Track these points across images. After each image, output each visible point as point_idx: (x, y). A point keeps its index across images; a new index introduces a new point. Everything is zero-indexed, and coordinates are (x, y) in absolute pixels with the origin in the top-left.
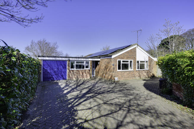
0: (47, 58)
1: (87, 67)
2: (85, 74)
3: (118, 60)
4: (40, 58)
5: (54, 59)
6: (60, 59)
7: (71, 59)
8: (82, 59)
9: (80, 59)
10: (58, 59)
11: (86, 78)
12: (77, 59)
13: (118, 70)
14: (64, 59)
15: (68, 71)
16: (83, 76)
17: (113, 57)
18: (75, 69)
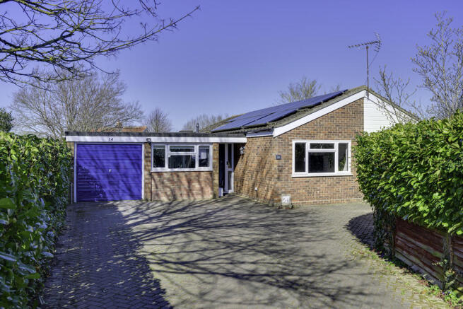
0: (88, 139)
1: (204, 163)
2: (196, 185)
3: (294, 142)
4: (69, 138)
5: (106, 139)
6: (124, 139)
7: (154, 139)
8: (190, 140)
9: (182, 139)
10: (116, 139)
11: (199, 198)
12: (174, 139)
13: (295, 174)
14: (134, 139)
15: (144, 173)
16: (190, 191)
17: (278, 131)
18: (166, 169)
